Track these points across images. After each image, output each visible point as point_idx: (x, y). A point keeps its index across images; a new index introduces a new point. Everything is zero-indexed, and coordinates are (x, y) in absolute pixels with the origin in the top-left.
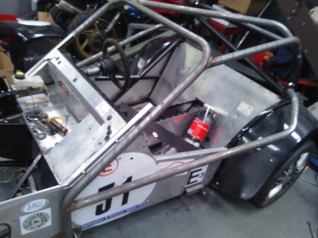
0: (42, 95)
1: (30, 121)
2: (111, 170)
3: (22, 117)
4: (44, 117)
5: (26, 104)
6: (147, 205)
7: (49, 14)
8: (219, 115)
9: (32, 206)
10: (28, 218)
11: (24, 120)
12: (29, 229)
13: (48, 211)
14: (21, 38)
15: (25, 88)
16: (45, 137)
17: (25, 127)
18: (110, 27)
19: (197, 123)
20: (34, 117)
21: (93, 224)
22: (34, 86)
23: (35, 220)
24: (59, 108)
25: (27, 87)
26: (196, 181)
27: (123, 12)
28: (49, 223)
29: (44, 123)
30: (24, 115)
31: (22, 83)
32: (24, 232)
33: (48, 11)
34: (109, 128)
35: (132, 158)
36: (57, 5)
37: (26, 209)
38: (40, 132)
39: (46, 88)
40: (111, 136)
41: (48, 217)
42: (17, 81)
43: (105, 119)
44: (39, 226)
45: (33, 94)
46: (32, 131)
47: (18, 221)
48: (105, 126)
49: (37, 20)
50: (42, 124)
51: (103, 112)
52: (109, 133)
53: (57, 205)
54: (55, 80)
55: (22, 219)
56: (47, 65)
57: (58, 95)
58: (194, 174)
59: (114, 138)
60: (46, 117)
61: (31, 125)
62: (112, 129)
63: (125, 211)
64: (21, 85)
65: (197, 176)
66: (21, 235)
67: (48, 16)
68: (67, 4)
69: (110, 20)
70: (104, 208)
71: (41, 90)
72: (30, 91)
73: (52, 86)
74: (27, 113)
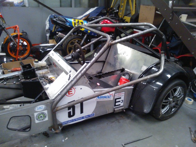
0: (46, 70)
1: (41, 80)
2: (72, 94)
3: (38, 78)
4: (47, 77)
5: (40, 74)
6: (94, 116)
7: (54, 40)
8: (133, 74)
9: (39, 108)
10: (37, 115)
11: (38, 80)
12: (38, 120)
13: (46, 112)
14: (41, 52)
15: (38, 67)
16: (46, 84)
17: (39, 82)
18: (82, 42)
19: (122, 79)
20: (42, 78)
21: (68, 123)
22: (43, 65)
23: (41, 116)
24: (54, 74)
25: (40, 66)
26: (120, 105)
27: (88, 34)
28: (47, 119)
29: (46, 79)
30: (39, 78)
31: (37, 64)
32: (37, 122)
33: (54, 39)
34: (70, 75)
35: (81, 89)
36: (57, 35)
37: (36, 109)
38: (44, 83)
39: (48, 66)
40: (70, 78)
41: (46, 115)
42: (35, 63)
43: (69, 72)
44: (42, 120)
45: (43, 69)
46: (41, 83)
47: (33, 115)
48: (69, 75)
49: (49, 43)
50: (45, 80)
51: (68, 70)
52: (70, 76)
53: (50, 109)
54: (52, 63)
55: (36, 114)
56: (48, 57)
57: (54, 70)
58: (117, 100)
59: (71, 79)
60: (48, 77)
61: (41, 81)
62: (71, 76)
63: (83, 118)
64: (37, 65)
65: (120, 101)
66: (35, 123)
67: (54, 41)
68: (62, 34)
69: (82, 39)
70: (72, 114)
71: (46, 67)
72: (42, 68)
73: (51, 66)
74: (40, 77)
